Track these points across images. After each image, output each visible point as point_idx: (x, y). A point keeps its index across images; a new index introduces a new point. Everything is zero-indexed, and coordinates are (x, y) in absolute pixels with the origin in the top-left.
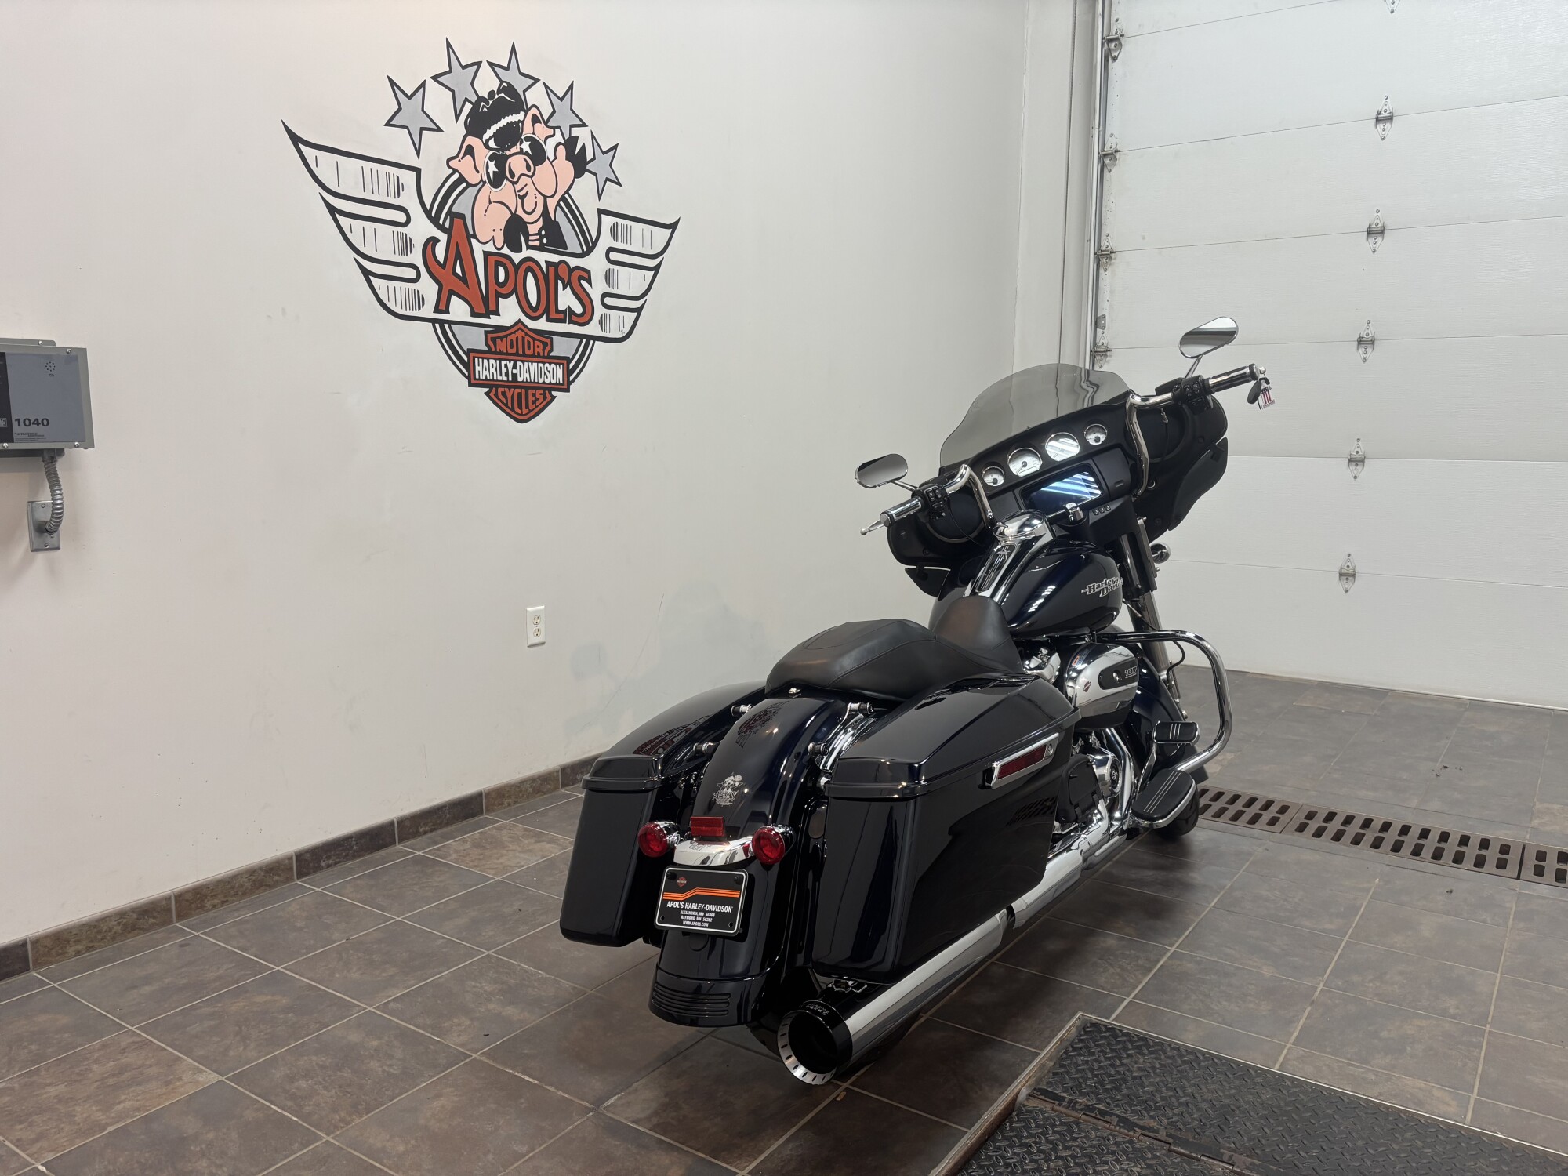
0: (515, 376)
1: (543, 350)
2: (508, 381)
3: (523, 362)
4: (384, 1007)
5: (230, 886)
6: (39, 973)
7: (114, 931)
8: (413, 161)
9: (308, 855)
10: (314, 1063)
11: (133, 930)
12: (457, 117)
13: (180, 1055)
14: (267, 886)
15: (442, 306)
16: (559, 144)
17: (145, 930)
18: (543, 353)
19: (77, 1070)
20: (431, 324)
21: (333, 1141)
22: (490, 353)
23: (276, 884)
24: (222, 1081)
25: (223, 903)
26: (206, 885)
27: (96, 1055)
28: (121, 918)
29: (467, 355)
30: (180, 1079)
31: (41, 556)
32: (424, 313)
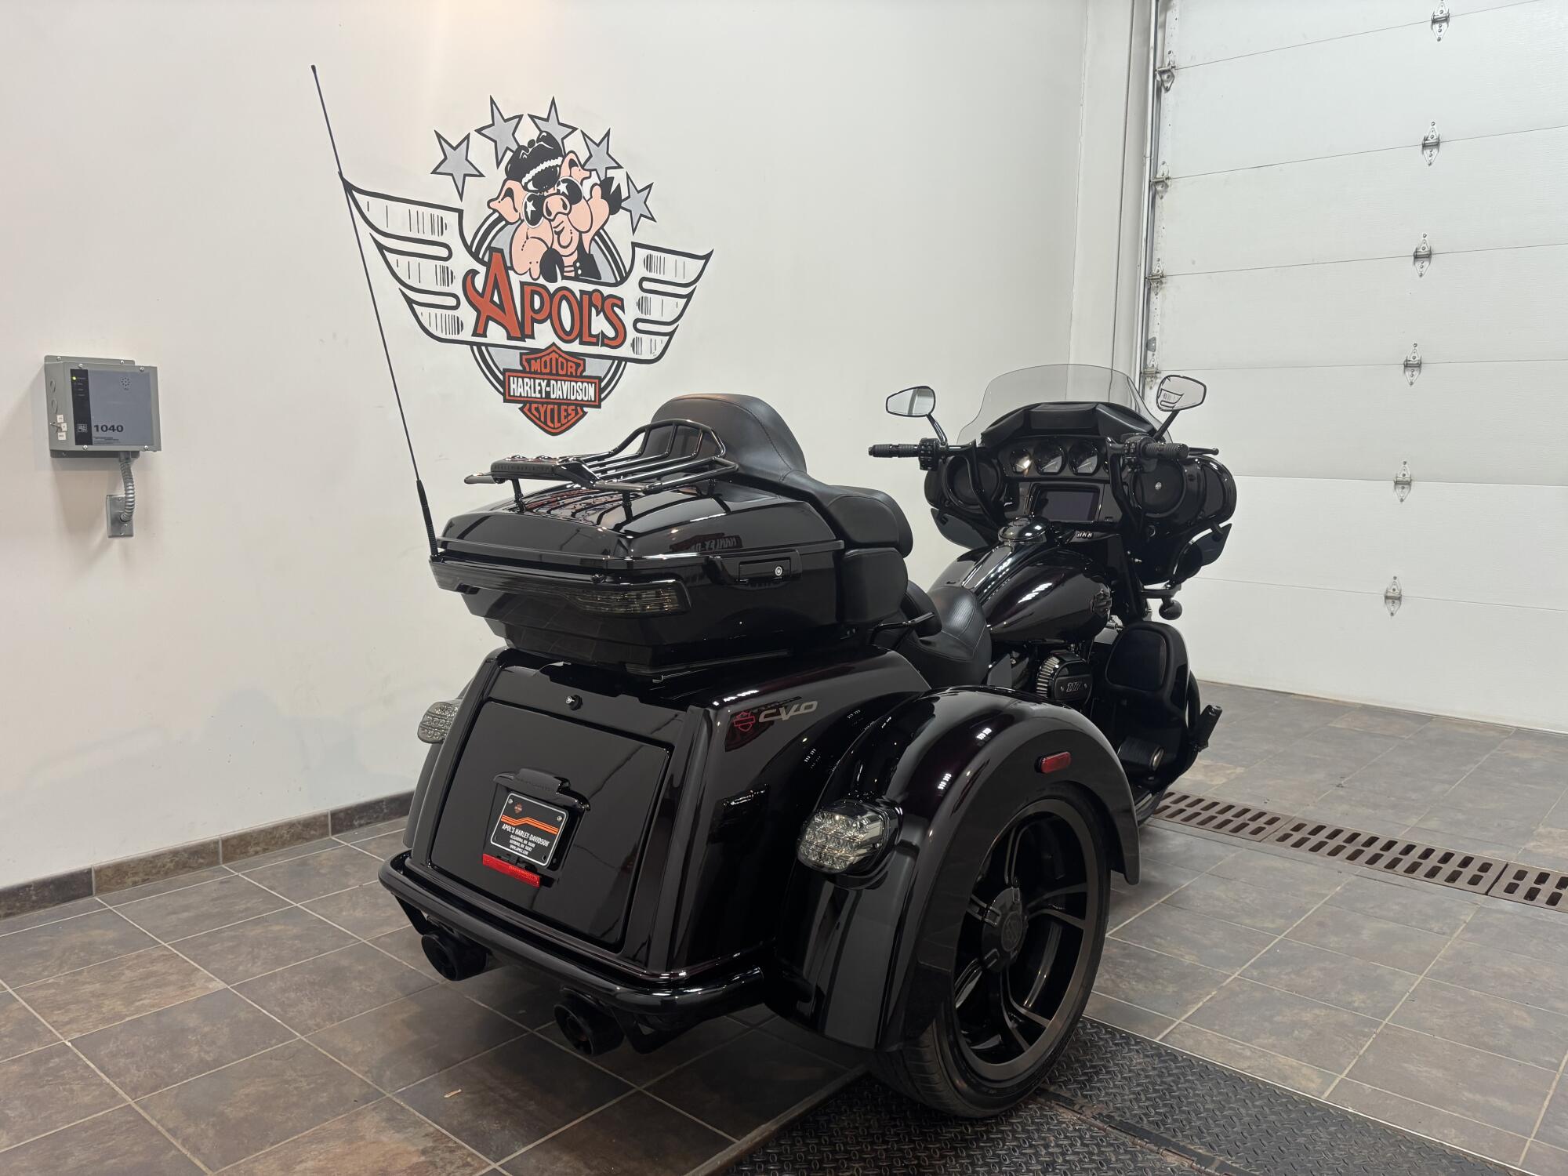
0: (548, 394)
1: (576, 371)
2: (541, 397)
3: (556, 381)
4: (376, 941)
5: (271, 836)
6: (99, 898)
7: (167, 867)
8: (457, 204)
9: (342, 815)
10: (306, 980)
11: (185, 867)
12: (498, 164)
13: (199, 967)
14: (303, 838)
15: (480, 330)
16: (595, 184)
17: (194, 869)
18: (576, 374)
19: (112, 973)
20: (469, 347)
21: (304, 1039)
22: (525, 372)
23: (312, 838)
24: (227, 989)
25: (265, 850)
26: (250, 833)
27: (130, 963)
28: (174, 856)
29: (503, 374)
30: (193, 985)
31: (117, 541)
32: (463, 336)
